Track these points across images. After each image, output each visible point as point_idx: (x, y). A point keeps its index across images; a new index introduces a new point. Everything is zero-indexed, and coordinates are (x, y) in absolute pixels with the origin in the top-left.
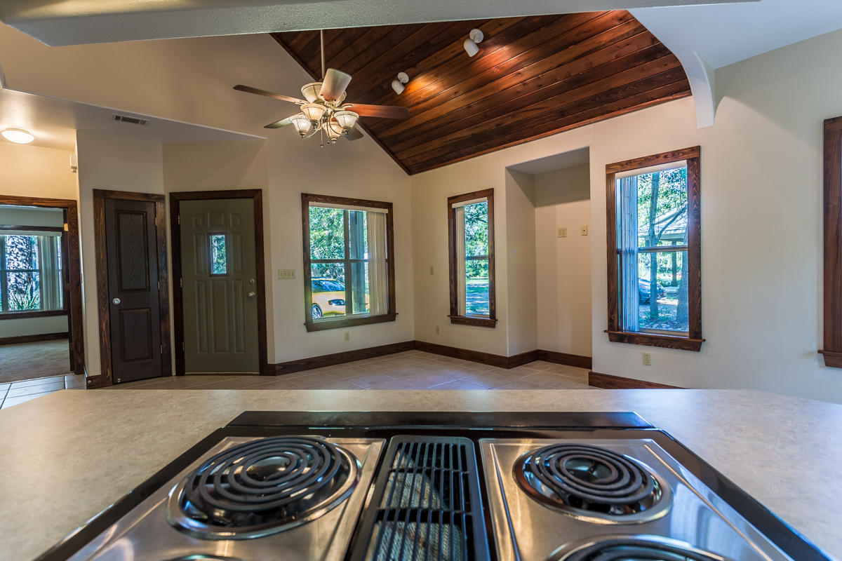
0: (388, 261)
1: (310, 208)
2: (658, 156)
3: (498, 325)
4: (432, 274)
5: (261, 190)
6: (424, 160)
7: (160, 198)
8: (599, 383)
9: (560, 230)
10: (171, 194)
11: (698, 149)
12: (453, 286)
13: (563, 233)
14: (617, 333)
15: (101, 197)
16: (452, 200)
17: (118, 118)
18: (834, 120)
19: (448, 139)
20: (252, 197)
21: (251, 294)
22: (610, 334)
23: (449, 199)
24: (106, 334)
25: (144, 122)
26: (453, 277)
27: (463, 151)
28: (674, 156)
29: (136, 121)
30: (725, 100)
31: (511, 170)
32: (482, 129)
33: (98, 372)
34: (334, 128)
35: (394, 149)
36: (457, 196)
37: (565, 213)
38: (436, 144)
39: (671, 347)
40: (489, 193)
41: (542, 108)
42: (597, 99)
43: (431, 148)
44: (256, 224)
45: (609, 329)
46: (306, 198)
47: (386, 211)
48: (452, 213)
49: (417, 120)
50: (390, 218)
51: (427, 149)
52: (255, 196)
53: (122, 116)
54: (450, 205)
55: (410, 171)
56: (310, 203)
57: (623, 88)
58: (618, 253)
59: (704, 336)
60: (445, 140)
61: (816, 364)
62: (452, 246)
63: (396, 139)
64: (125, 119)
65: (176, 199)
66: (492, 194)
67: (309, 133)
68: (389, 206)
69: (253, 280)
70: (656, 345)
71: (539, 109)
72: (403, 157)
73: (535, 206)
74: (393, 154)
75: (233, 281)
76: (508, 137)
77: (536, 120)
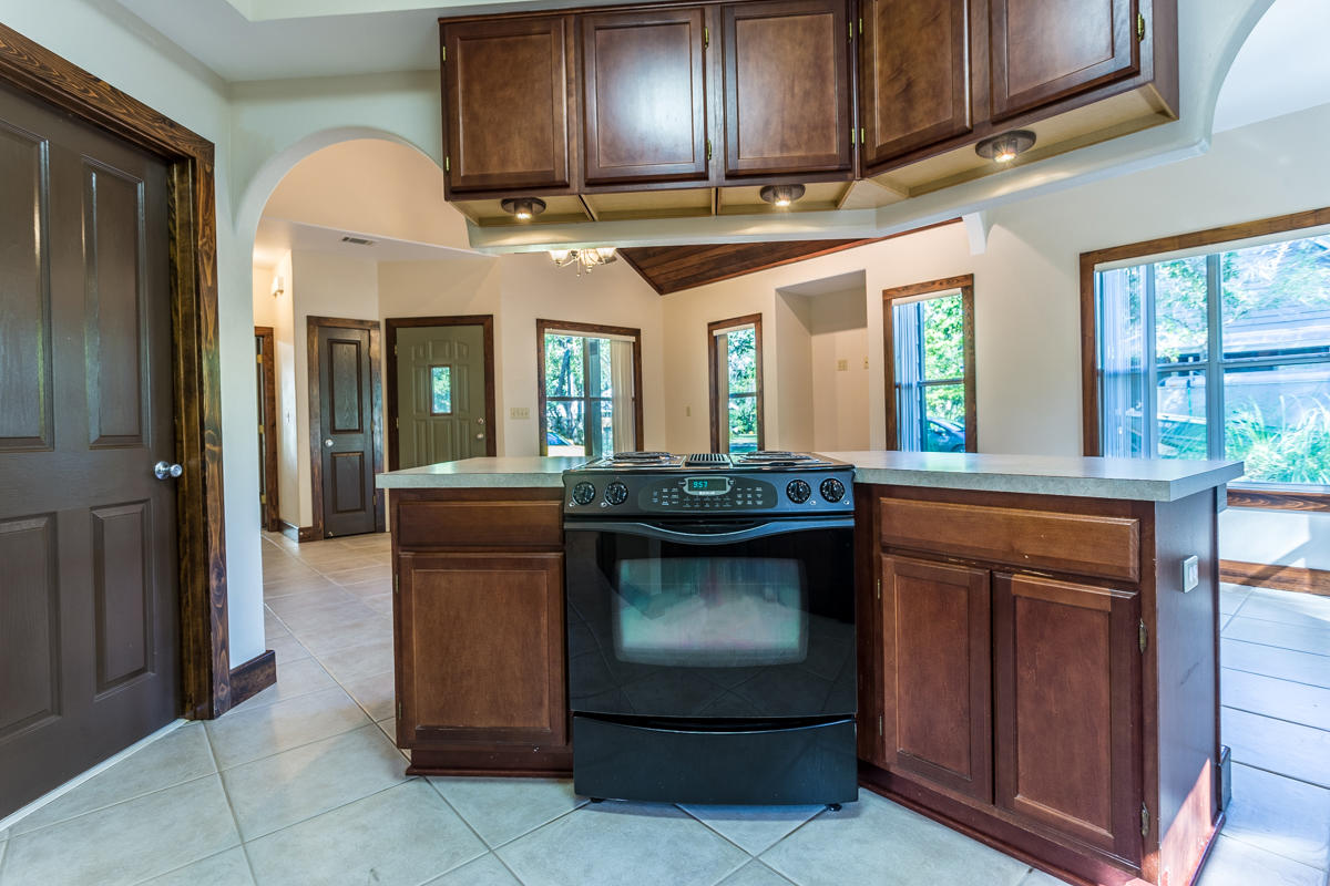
0: (635, 399)
1: (546, 335)
2: (933, 283)
4: (689, 415)
5: (492, 316)
6: (679, 277)
7: (376, 325)
9: (840, 363)
10: (388, 321)
11: (971, 277)
12: (714, 430)
13: (843, 366)
15: (316, 324)
16: (713, 326)
17: (346, 239)
18: (1088, 254)
20: (482, 324)
21: (480, 436)
23: (710, 325)
24: (318, 480)
25: (371, 243)
26: (714, 419)
27: (725, 269)
28: (949, 283)
29: (363, 242)
30: (995, 228)
31: (783, 293)
33: (310, 524)
34: (592, 255)
35: (643, 264)
36: (718, 322)
37: (843, 342)
38: (694, 260)
40: (757, 319)
43: (688, 264)
44: (485, 355)
46: (542, 325)
47: (633, 339)
48: (713, 342)
50: (637, 348)
51: (683, 266)
52: (485, 322)
53: (352, 237)
54: (710, 332)
55: (661, 290)
56: (546, 330)
58: (896, 387)
60: (705, 256)
62: (713, 380)
63: (646, 254)
64: (354, 241)
65: (393, 326)
66: (760, 320)
67: (565, 262)
68: (636, 333)
69: (482, 420)
72: (653, 273)
73: (812, 333)
74: (641, 271)
75: (458, 422)
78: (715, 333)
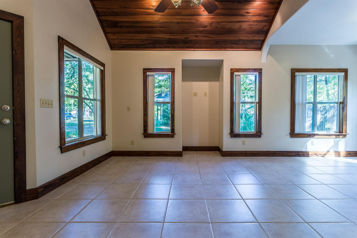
3: (176, 136)
8: (226, 155)
9: (195, 93)
11: (261, 69)
13: (195, 94)
14: (233, 135)
18: (294, 69)
19: (153, 36)
20: (11, 21)
22: (231, 135)
23: (145, 69)
26: (146, 113)
31: (184, 61)
32: (177, 37)
36: (150, 69)
38: (144, 36)
39: (252, 137)
40: (172, 71)
41: (211, 37)
42: (233, 42)
43: (139, 38)
45: (231, 133)
46: (62, 42)
47: (102, 68)
48: (146, 77)
49: (139, 18)
50: (103, 73)
51: (135, 38)
52: (14, 21)
54: (144, 73)
55: (112, 47)
56: (65, 46)
57: (243, 40)
59: (262, 133)
60: (151, 36)
61: (289, 137)
62: (145, 95)
63: (115, 24)
66: (174, 71)
68: (104, 65)
70: (248, 137)
71: (209, 37)
74: (106, 33)
76: (186, 45)
77: (205, 42)
78: (148, 73)
